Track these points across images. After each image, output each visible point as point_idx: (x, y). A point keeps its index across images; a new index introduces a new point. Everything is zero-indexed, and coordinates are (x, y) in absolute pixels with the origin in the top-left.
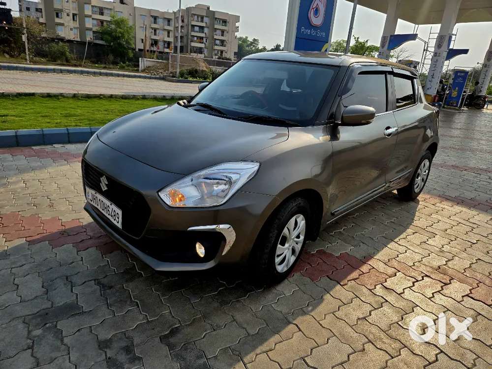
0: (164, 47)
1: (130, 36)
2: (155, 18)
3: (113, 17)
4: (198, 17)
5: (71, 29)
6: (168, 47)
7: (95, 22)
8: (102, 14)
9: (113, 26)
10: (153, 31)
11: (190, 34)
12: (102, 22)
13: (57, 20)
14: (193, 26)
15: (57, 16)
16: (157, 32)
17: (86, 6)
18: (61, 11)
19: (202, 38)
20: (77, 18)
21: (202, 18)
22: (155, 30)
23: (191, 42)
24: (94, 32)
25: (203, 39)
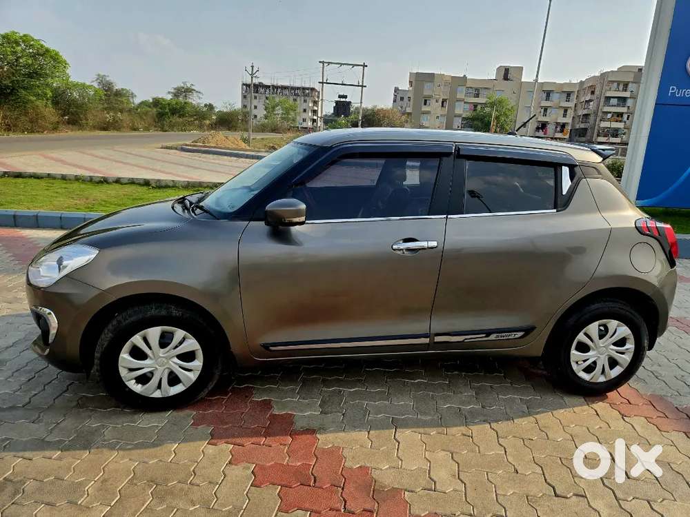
0: (556, 131)
1: (508, 120)
2: (548, 94)
3: (489, 98)
4: (618, 85)
5: (438, 117)
6: (562, 131)
7: (467, 106)
8: (477, 96)
9: (487, 110)
10: (543, 110)
11: (601, 110)
12: (475, 105)
13: (425, 108)
14: (608, 98)
15: (425, 104)
16: (549, 111)
17: (460, 88)
18: (431, 97)
19: (620, 115)
20: (446, 105)
21: (626, 85)
22: (546, 110)
23: (601, 120)
24: (464, 119)
25: (622, 116)
